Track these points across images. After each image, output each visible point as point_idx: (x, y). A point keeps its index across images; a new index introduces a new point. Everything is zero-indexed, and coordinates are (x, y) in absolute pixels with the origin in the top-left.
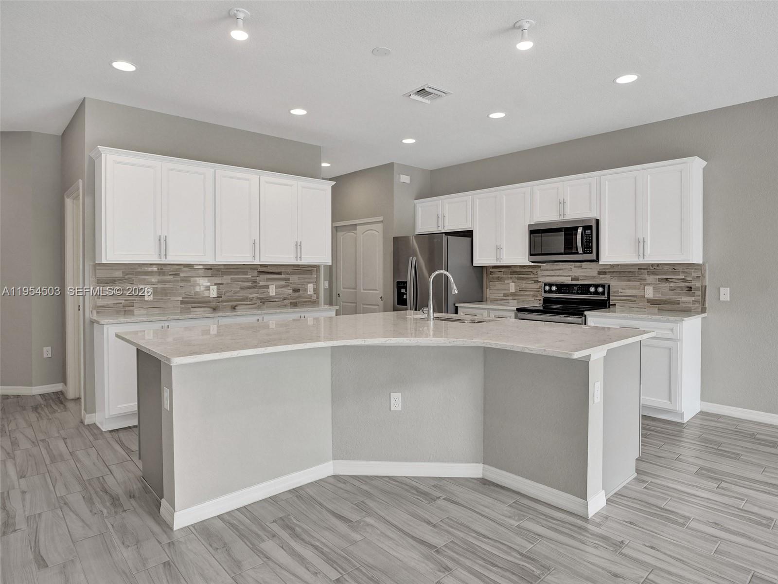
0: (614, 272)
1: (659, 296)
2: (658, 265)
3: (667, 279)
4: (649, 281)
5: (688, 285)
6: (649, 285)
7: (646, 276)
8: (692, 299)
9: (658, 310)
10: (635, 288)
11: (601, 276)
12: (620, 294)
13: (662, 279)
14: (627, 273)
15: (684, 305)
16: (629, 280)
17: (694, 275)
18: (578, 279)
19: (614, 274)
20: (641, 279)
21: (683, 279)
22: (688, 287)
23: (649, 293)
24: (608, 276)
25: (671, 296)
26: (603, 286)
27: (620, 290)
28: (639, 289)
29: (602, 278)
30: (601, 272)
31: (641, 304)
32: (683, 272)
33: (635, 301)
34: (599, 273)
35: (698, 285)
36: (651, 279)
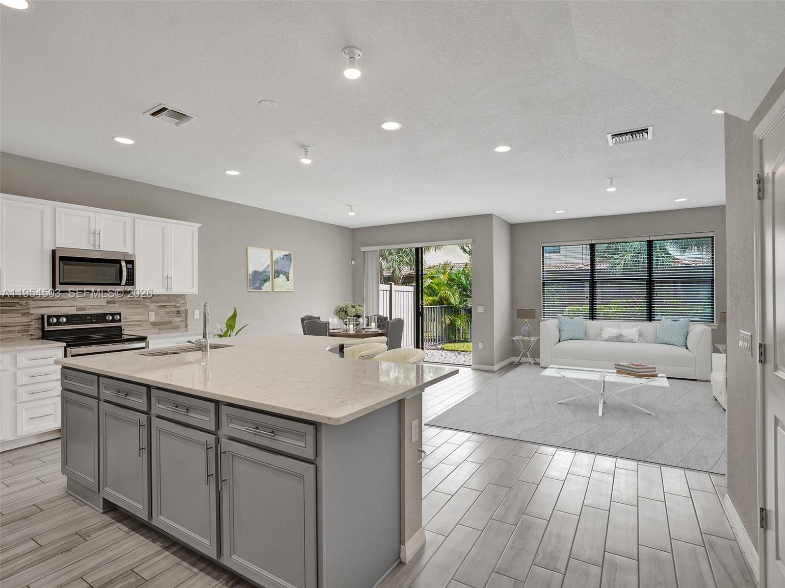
0: (123, 301)
1: (159, 319)
2: (158, 295)
3: (164, 306)
4: (151, 308)
5: (177, 309)
6: (152, 311)
7: (149, 304)
8: (180, 319)
9: (159, 329)
10: (140, 314)
11: (110, 305)
12: (128, 320)
13: (161, 306)
14: (134, 302)
15: (175, 324)
16: (136, 308)
17: (181, 302)
18: (85, 309)
19: (123, 303)
20: (145, 306)
21: (174, 305)
22: (177, 311)
23: (152, 317)
24: (117, 305)
25: (166, 319)
26: (120, 314)
27: (128, 317)
28: (144, 315)
29: (111, 307)
30: (110, 301)
31: (146, 327)
32: (175, 301)
33: (140, 325)
34: (108, 302)
35: (183, 309)
36: (153, 306)
